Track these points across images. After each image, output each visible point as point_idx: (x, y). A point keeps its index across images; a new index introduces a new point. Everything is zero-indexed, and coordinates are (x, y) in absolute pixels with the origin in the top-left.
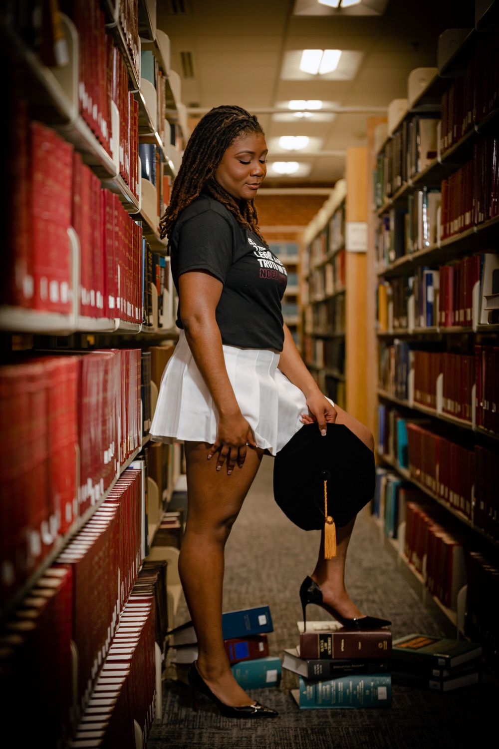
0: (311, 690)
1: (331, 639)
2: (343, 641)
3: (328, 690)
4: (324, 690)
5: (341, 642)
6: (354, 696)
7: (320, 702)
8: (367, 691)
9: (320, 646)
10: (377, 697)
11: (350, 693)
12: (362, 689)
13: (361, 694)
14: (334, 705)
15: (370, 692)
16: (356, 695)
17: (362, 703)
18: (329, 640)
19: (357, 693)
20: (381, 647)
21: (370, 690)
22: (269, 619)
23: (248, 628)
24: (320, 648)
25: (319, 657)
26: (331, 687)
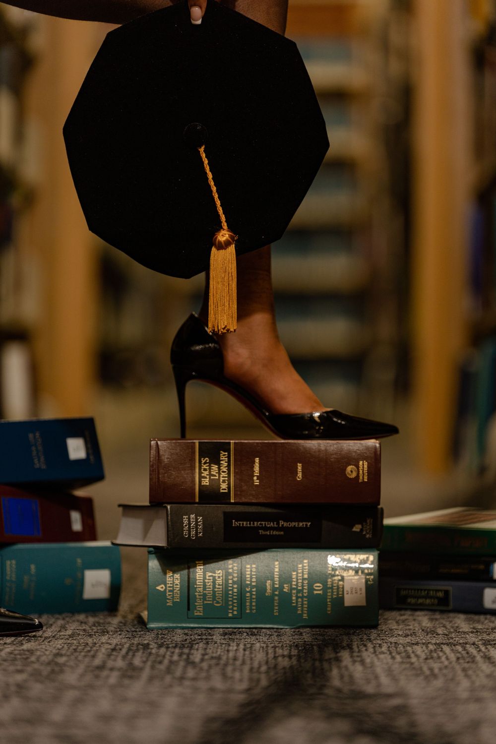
0: (177, 582)
1: (229, 457)
2: (257, 460)
3: (219, 581)
4: (209, 584)
5: (254, 462)
6: (285, 598)
7: (199, 612)
8: (318, 586)
9: (200, 473)
10: (341, 599)
11: (274, 589)
12: (303, 579)
13: (302, 591)
14: (234, 619)
15: (325, 588)
16: (290, 595)
17: (305, 616)
18: (223, 456)
19: (292, 589)
20: (354, 475)
21: (325, 583)
22: (93, 445)
23: (39, 463)
24: (201, 477)
25: (197, 500)
26: (227, 574)
